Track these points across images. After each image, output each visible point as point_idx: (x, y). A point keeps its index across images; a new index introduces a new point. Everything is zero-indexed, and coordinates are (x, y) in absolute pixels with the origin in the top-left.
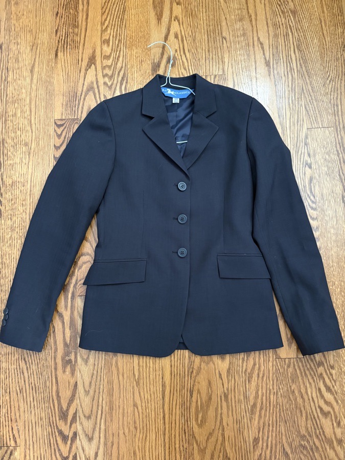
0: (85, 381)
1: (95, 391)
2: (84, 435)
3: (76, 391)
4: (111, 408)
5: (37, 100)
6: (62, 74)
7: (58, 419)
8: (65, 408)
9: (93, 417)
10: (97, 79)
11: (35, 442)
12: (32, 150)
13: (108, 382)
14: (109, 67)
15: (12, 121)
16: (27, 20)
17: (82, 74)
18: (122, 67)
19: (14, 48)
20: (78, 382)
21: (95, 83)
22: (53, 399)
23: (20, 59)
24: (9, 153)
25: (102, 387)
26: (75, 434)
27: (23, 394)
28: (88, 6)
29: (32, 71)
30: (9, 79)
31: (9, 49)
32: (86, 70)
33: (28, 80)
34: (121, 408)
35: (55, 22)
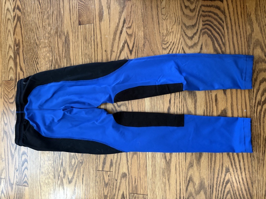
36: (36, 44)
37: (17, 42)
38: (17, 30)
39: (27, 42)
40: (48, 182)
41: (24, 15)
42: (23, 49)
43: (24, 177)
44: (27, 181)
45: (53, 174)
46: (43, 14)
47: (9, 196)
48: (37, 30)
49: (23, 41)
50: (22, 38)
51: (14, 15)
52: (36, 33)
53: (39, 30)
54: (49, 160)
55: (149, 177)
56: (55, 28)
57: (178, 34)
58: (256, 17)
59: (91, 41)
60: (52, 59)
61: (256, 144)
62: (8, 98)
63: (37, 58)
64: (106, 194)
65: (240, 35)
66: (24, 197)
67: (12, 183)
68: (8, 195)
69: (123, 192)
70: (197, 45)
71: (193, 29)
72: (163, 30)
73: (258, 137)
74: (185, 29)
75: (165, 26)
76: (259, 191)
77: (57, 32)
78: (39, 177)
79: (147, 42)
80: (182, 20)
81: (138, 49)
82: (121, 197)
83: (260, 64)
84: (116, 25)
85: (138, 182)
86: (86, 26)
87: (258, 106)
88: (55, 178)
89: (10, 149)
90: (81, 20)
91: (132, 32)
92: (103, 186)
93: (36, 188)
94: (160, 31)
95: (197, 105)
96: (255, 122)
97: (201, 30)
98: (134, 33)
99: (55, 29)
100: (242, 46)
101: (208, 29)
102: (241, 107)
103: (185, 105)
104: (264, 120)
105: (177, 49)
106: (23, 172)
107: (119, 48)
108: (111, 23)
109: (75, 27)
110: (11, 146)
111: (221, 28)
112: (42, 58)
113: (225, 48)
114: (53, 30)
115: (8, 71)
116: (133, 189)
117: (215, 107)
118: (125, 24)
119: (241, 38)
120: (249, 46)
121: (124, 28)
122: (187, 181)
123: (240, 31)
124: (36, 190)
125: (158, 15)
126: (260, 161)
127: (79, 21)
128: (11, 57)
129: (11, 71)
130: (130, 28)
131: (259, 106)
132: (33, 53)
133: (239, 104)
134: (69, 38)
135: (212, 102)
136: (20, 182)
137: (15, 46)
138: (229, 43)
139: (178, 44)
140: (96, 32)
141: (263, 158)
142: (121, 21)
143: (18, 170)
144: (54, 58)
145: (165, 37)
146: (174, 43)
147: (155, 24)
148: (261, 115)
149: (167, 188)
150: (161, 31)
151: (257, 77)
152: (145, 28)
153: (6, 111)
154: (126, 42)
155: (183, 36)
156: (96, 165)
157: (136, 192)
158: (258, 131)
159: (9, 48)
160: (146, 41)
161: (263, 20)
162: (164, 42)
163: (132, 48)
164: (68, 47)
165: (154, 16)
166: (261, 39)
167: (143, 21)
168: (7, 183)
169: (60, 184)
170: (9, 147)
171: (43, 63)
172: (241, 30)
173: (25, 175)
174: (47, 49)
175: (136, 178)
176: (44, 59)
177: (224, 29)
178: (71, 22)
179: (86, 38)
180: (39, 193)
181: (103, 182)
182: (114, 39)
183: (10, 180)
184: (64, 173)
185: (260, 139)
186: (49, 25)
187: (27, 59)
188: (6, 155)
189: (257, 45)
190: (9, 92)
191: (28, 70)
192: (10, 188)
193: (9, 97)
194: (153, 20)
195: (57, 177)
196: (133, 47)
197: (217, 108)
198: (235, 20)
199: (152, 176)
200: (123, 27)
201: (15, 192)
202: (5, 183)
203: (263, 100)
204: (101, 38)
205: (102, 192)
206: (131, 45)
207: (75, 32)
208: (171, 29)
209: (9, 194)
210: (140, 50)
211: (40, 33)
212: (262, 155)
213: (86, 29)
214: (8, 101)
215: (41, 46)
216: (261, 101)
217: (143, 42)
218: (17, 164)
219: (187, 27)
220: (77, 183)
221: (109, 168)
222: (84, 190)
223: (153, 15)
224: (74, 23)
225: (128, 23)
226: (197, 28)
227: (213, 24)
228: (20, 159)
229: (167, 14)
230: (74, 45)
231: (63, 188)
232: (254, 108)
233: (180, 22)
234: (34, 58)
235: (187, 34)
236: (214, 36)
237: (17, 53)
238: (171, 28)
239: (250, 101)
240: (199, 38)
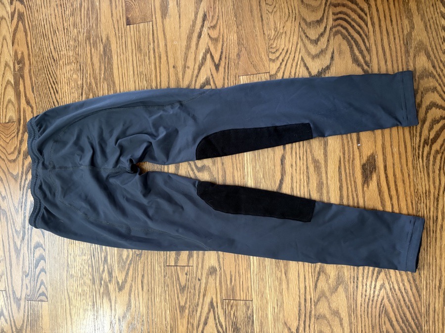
36: (53, 59)
37: (19, 56)
38: (18, 36)
39: (36, 57)
40: (83, 291)
41: (30, 10)
42: (31, 69)
43: (40, 286)
44: (45, 292)
45: (90, 277)
46: (64, 7)
47: (14, 320)
48: (54, 34)
49: (29, 55)
50: (28, 50)
51: (13, 10)
52: (52, 41)
53: (58, 36)
54: (83, 254)
55: (253, 271)
56: (85, 30)
57: (294, 35)
58: (417, 5)
59: (149, 52)
60: (82, 84)
61: (423, 208)
62: (6, 154)
63: (56, 82)
64: (183, 305)
65: (394, 34)
66: (41, 319)
67: (19, 297)
68: (12, 319)
69: (212, 299)
70: (325, 53)
71: (318, 27)
72: (270, 29)
73: (426, 196)
74: (306, 27)
75: (272, 23)
76: (431, 281)
77: (88, 38)
78: (67, 283)
79: (243, 49)
80: (299, 12)
81: (229, 62)
82: (209, 308)
83: (426, 80)
84: (191, 23)
85: (235, 280)
86: (139, 27)
87: (424, 147)
88: (94, 283)
89: (14, 241)
90: (129, 16)
91: (218, 34)
92: (177, 290)
93: (61, 302)
94: (263, 31)
95: (328, 149)
96: (421, 172)
97: (331, 29)
98: (221, 37)
99: (85, 33)
100: (396, 52)
101: (342, 26)
102: (398, 150)
103: (308, 150)
104: (434, 169)
105: (294, 60)
106: (38, 278)
107: (197, 61)
108: (181, 21)
109: (120, 29)
110: (15, 234)
111: (362, 24)
112: (64, 83)
113: (371, 57)
114: (82, 35)
115: (5, 106)
116: (227, 292)
117: (358, 152)
118: (205, 22)
119: (395, 39)
120: (407, 52)
121: (204, 28)
122: (317, 272)
123: (393, 29)
124: (62, 307)
125: (260, 5)
126: (430, 233)
127: (127, 19)
128: (8, 82)
129: (10, 106)
130: (214, 27)
131: (426, 146)
132: (48, 75)
133: (395, 144)
134: (110, 47)
135: (352, 143)
136: (34, 295)
137: (16, 64)
138: (377, 49)
139: (295, 53)
140: (158, 36)
141: (434, 229)
142: (198, 16)
143: (28, 274)
144: (86, 80)
145: (273, 41)
146: (287, 51)
147: (256, 22)
148: (429, 160)
149: (284, 286)
150: (265, 32)
151: (421, 101)
152: (240, 27)
153: (4, 176)
154: (208, 51)
155: (302, 40)
156: (165, 257)
157: (233, 297)
158: (425, 186)
159: (5, 68)
160: (241, 48)
161: (428, 10)
162: (271, 50)
163: (219, 61)
164: (110, 63)
165: (255, 7)
166: (426, 41)
167: (236, 16)
168: (10, 298)
169: (103, 293)
170: (11, 236)
171: (66, 91)
172: (395, 26)
173: (42, 283)
174: (73, 66)
175: (233, 274)
176: (68, 84)
177: (367, 26)
178: (113, 20)
179: (139, 47)
180: (68, 311)
181: (178, 285)
182: (188, 47)
183: (14, 293)
184: (110, 274)
185: (430, 199)
186: (75, 25)
187: (37, 85)
188: (7, 250)
189: (420, 51)
190: (7, 143)
191: (40, 103)
192: (14, 306)
193: (8, 151)
194: (252, 14)
195: (97, 282)
196: (220, 59)
197: (360, 154)
198: (384, 11)
199: (259, 269)
200: (203, 26)
201: (24, 312)
202: (5, 299)
203: (431, 137)
204: (166, 45)
205: (175, 301)
206: (217, 56)
207: (120, 37)
208: (282, 29)
209: (13, 317)
210: (232, 63)
211: (59, 40)
212: (434, 223)
213: (139, 32)
214: (7, 158)
215: (61, 63)
216: (429, 139)
217: (236, 50)
218: (27, 264)
219: (309, 24)
220: (133, 290)
221: (186, 260)
222: (145, 301)
223: (251, 7)
224: (118, 21)
225: (210, 21)
226: (324, 25)
227: (350, 18)
228: (32, 256)
229: (274, 3)
230: (119, 59)
231: (110, 300)
232: (419, 149)
233: (297, 16)
234: (51, 83)
235: (308, 35)
236: (352, 38)
237: (19, 76)
238: (282, 26)
239: (411, 139)
240: (328, 41)
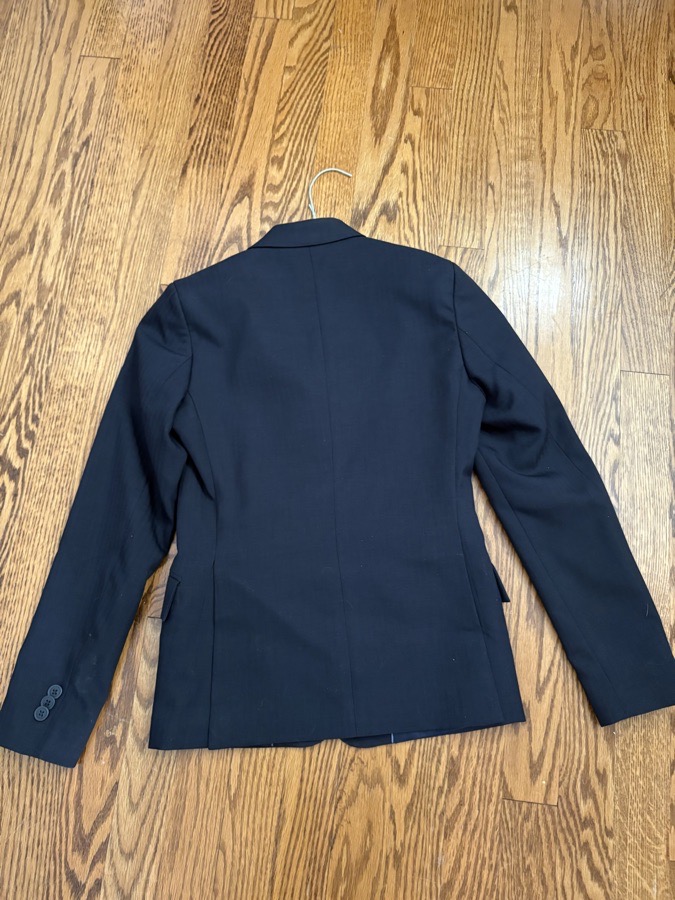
0: (133, 782)
1: (149, 807)
2: (114, 888)
3: (112, 800)
4: (174, 846)
5: (136, 245)
6: (188, 206)
7: (70, 848)
8: (87, 828)
9: (138, 857)
10: (249, 223)
11: (19, 888)
12: (111, 334)
13: (176, 793)
14: (276, 206)
15: (83, 276)
16: (142, 102)
17: (225, 211)
18: (298, 209)
19: (111, 148)
20: (121, 784)
21: (244, 230)
22: (67, 808)
23: (118, 169)
24: (69, 333)
25: (163, 799)
26: (98, 883)
27: (13, 788)
28: (255, 94)
29: (135, 194)
30: (92, 201)
31: (100, 148)
32: (233, 205)
33: (126, 207)
34: (194, 849)
35: (192, 113)
